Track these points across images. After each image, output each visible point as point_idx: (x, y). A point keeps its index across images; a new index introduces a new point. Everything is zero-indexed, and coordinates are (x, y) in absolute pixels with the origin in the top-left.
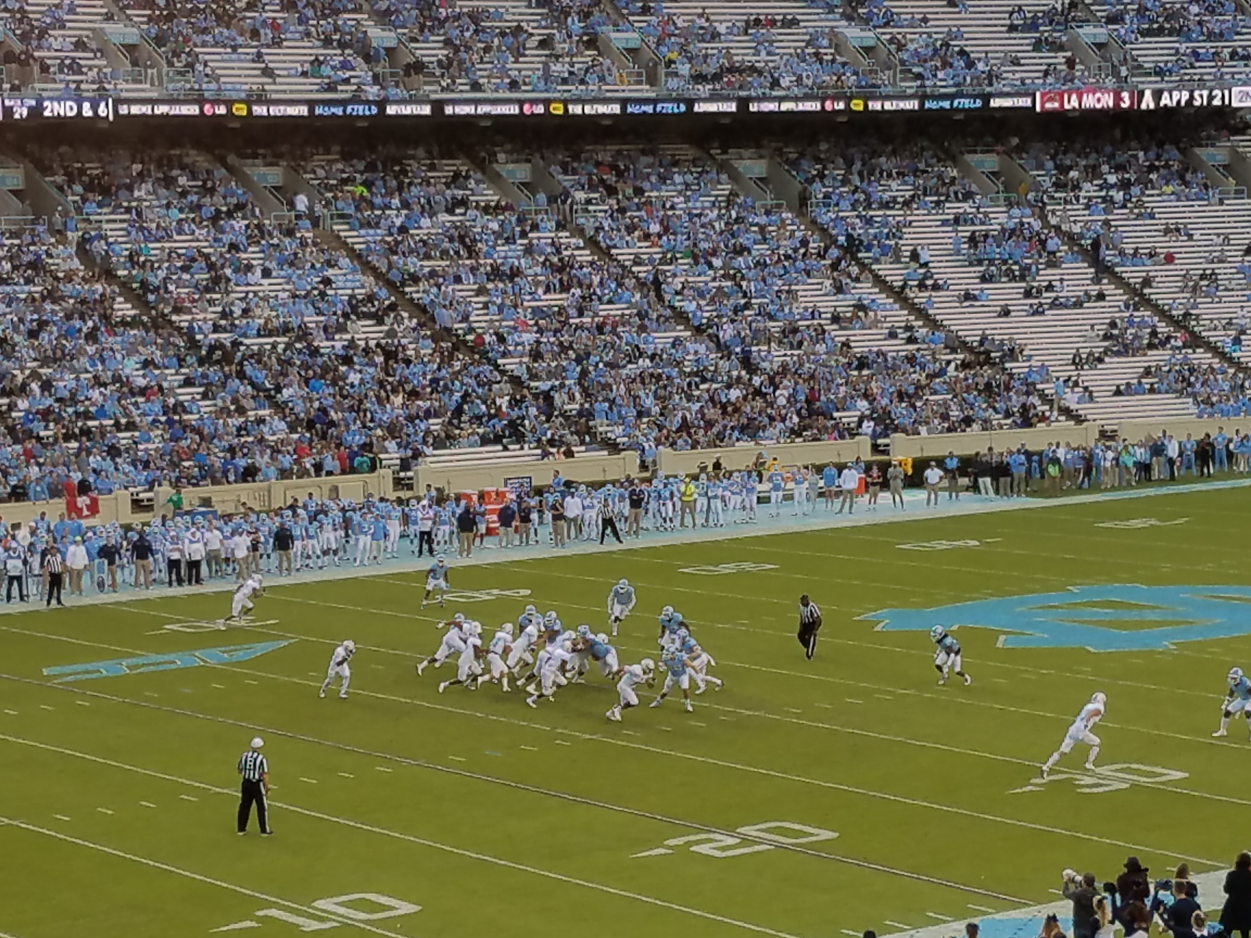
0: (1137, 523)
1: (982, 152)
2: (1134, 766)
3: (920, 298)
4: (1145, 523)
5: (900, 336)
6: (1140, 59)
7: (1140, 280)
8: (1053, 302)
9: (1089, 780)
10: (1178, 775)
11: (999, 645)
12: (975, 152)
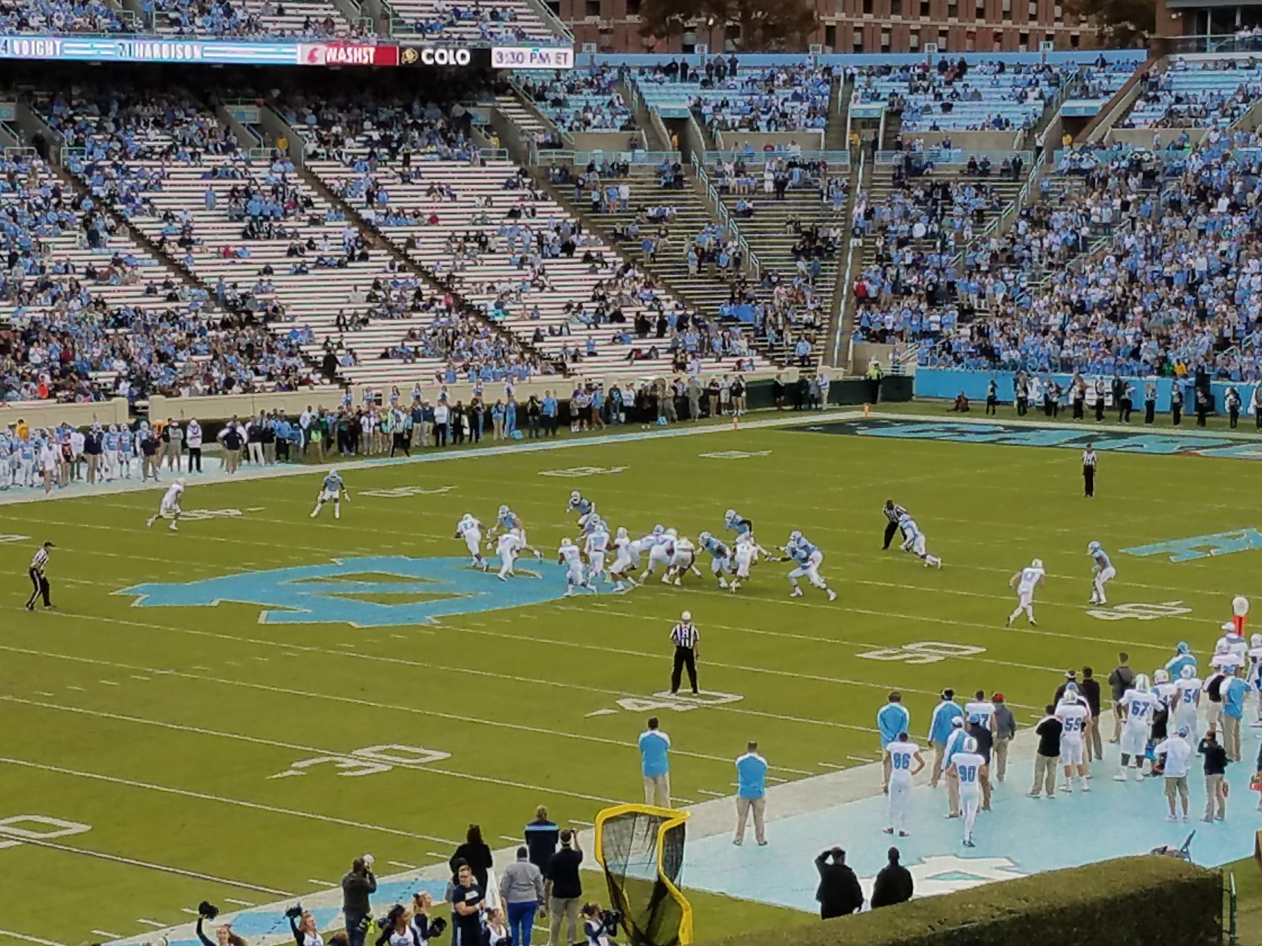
0: (401, 492)
1: (243, 103)
2: (396, 747)
3: (178, 253)
4: (409, 491)
5: (160, 293)
6: (401, 15)
7: (404, 241)
8: (317, 262)
9: (351, 763)
10: (439, 755)
11: (261, 621)
12: (236, 103)
